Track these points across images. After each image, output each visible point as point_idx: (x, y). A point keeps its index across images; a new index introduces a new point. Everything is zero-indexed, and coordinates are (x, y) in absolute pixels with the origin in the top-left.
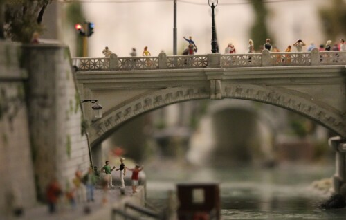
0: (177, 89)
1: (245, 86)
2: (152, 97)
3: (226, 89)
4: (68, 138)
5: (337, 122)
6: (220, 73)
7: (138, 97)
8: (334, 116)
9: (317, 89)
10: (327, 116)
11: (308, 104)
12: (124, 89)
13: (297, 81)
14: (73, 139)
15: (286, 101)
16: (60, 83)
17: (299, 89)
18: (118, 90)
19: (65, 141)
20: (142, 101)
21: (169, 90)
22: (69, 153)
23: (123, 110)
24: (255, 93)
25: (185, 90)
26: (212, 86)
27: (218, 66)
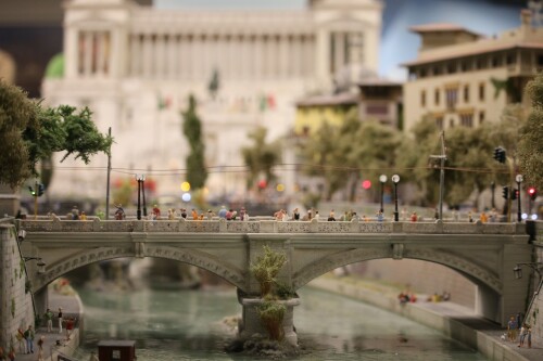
0: (108, 249)
1: (164, 248)
2: (87, 255)
3: (148, 250)
4: (13, 302)
5: (239, 279)
6: (144, 237)
7: (75, 254)
8: (236, 274)
9: (223, 252)
10: (231, 274)
11: (216, 264)
12: (64, 247)
13: (207, 246)
14: (17, 301)
15: (198, 260)
16: (7, 258)
17: (209, 251)
18: (59, 248)
19: (10, 304)
20: (79, 258)
21: (102, 249)
22: (13, 314)
23: (63, 264)
24: (172, 254)
25: (114, 250)
26: (137, 247)
27: (142, 230)
